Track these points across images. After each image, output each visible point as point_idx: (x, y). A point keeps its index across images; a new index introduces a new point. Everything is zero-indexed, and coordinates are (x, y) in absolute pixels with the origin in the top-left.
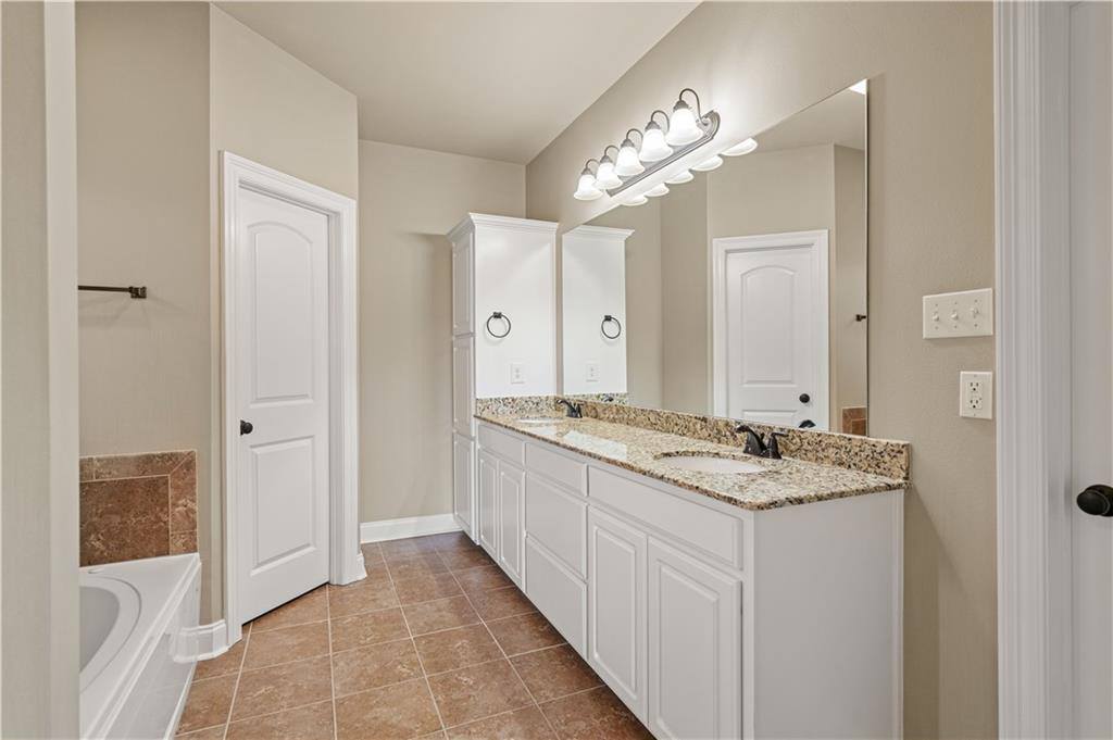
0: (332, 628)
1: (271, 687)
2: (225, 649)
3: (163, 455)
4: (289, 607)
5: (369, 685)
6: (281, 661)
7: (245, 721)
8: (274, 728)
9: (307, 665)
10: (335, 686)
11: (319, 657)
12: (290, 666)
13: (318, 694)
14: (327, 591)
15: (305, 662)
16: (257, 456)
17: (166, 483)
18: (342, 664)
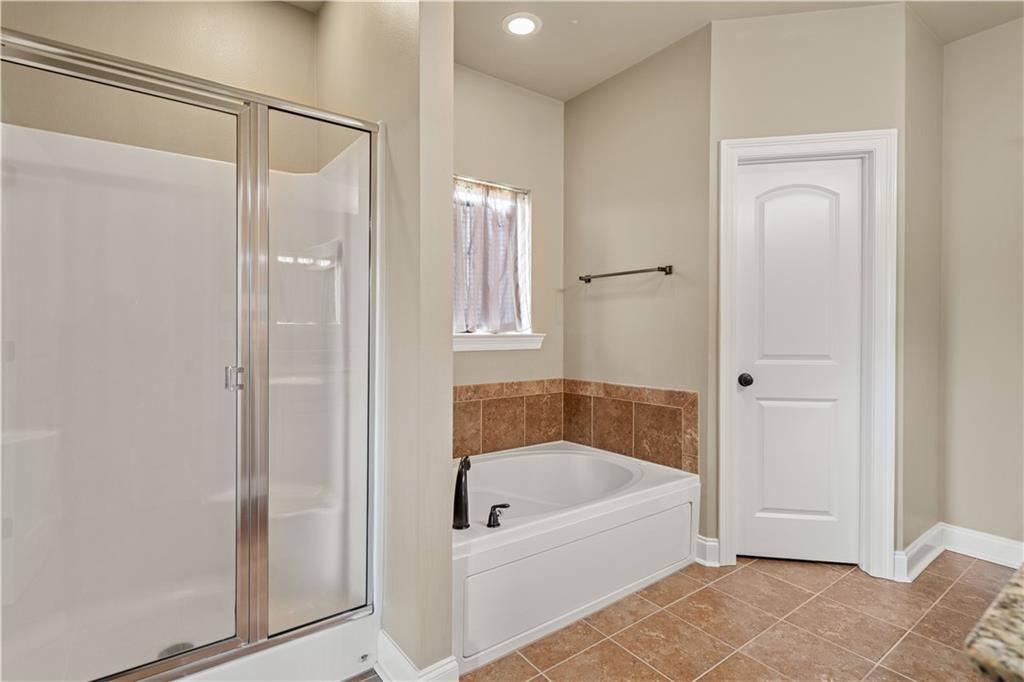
0: (810, 602)
1: (711, 608)
2: (717, 565)
3: (680, 392)
4: (800, 564)
5: (777, 665)
6: (740, 597)
7: (672, 615)
8: (678, 633)
9: (752, 613)
10: (751, 643)
11: (769, 614)
12: (741, 605)
13: (732, 638)
14: (849, 572)
15: (753, 610)
16: (763, 407)
17: (680, 414)
18: (778, 633)
